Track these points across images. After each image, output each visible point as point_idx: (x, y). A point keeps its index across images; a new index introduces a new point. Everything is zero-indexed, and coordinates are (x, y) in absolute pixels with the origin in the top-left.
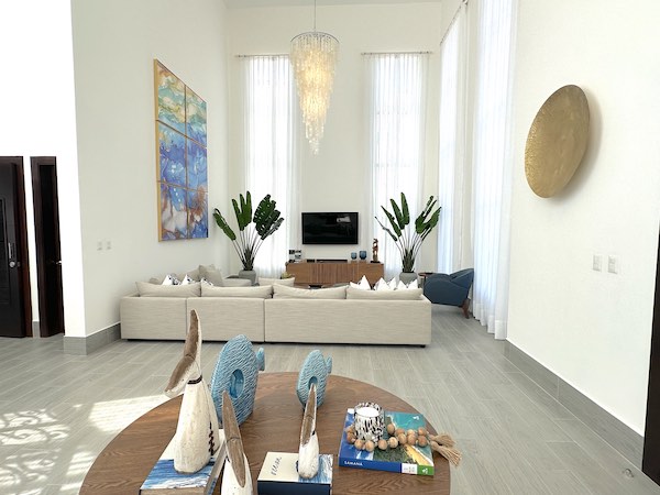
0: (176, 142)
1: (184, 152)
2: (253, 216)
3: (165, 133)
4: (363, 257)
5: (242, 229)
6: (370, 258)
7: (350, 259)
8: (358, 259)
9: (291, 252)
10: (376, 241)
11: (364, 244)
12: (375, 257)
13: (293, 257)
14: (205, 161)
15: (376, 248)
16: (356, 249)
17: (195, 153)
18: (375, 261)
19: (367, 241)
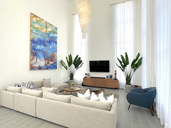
0: (40, 38)
1: (45, 42)
2: (73, 62)
3: (35, 36)
4: (111, 77)
5: (69, 66)
6: (113, 77)
7: (106, 78)
8: (109, 78)
9: (86, 74)
10: (116, 71)
11: (111, 72)
12: (115, 77)
13: (86, 76)
14: (56, 45)
15: (116, 74)
16: (108, 74)
17: (51, 43)
18: (116, 79)
19: (113, 71)
